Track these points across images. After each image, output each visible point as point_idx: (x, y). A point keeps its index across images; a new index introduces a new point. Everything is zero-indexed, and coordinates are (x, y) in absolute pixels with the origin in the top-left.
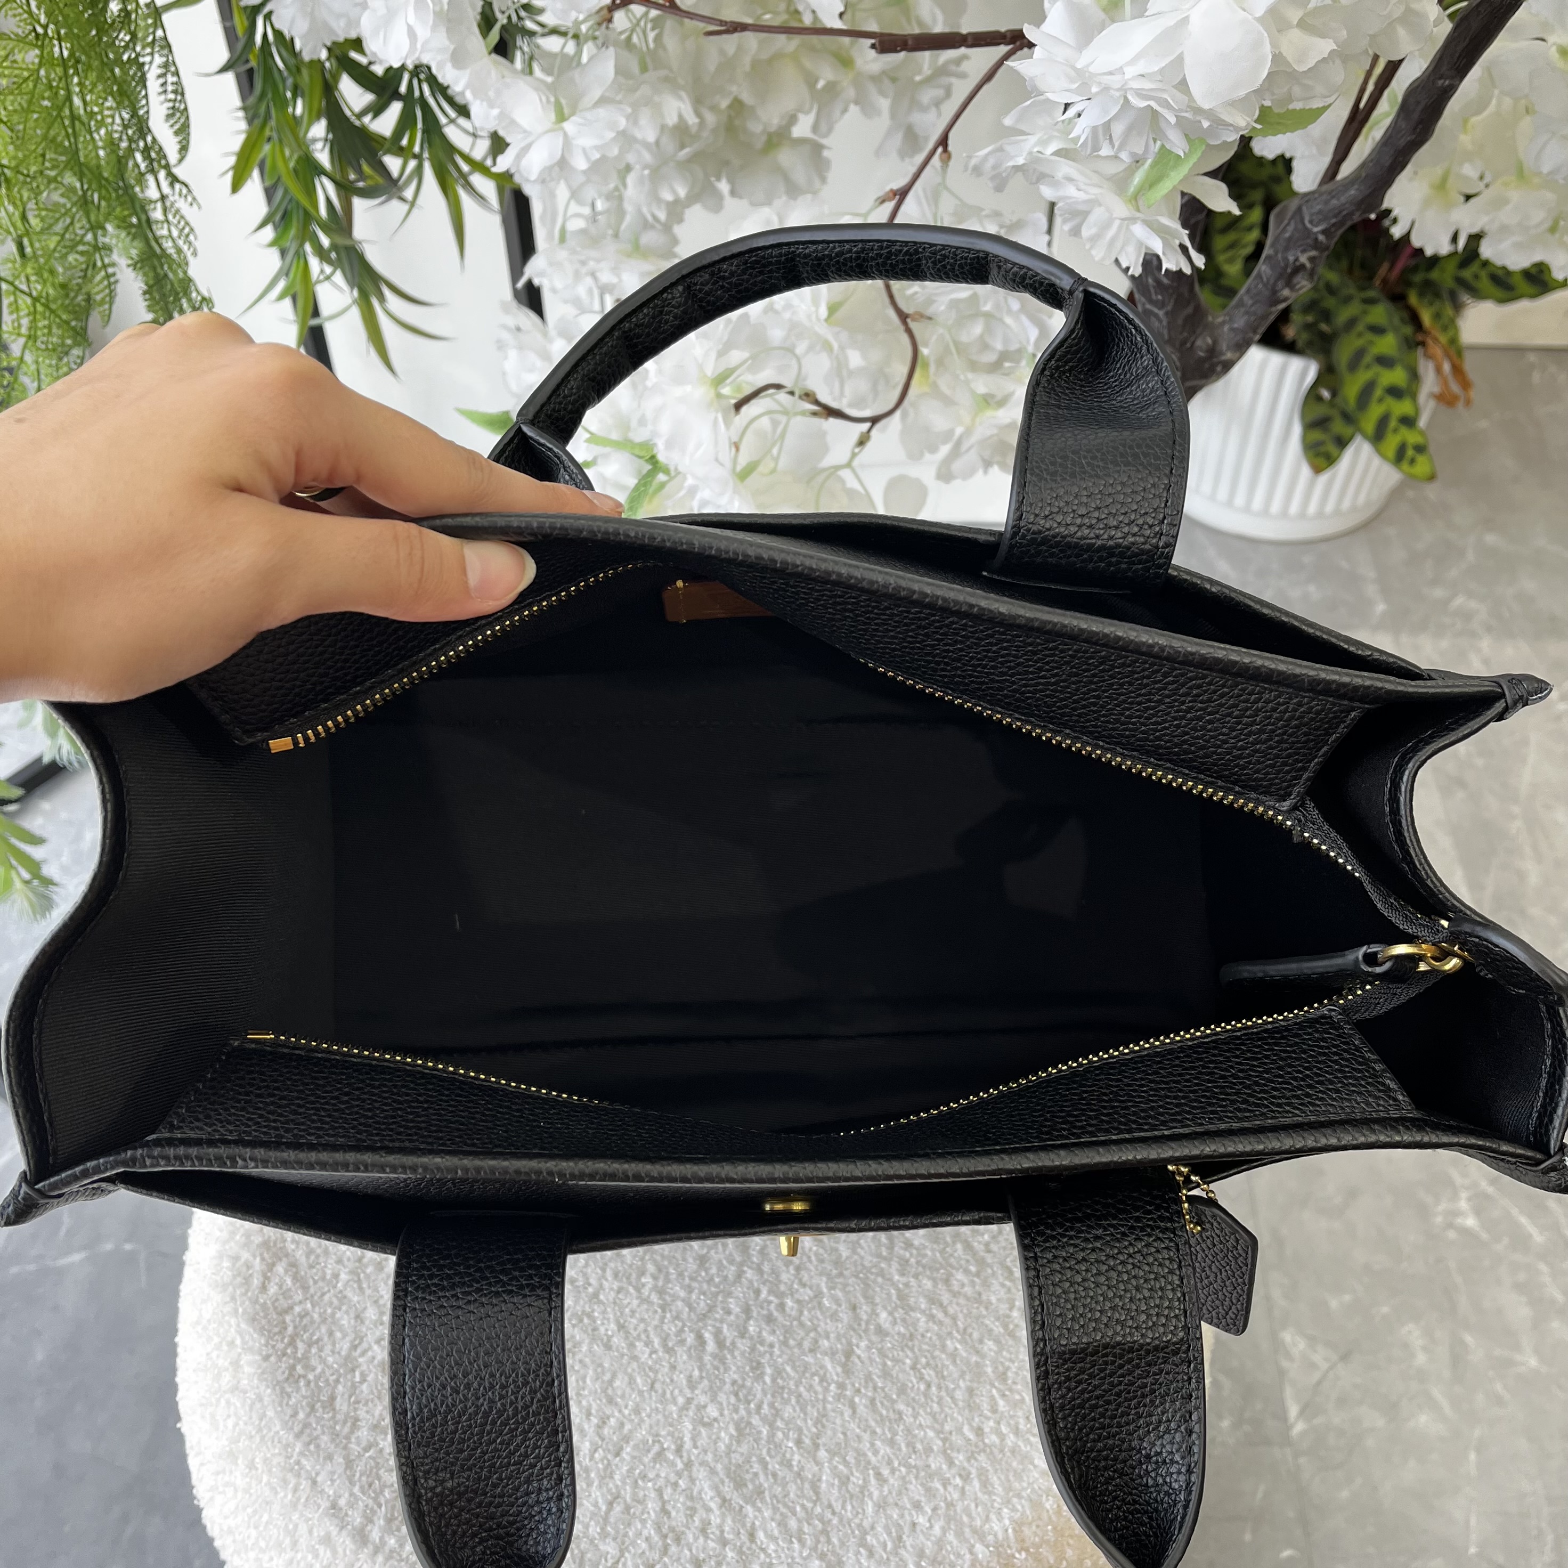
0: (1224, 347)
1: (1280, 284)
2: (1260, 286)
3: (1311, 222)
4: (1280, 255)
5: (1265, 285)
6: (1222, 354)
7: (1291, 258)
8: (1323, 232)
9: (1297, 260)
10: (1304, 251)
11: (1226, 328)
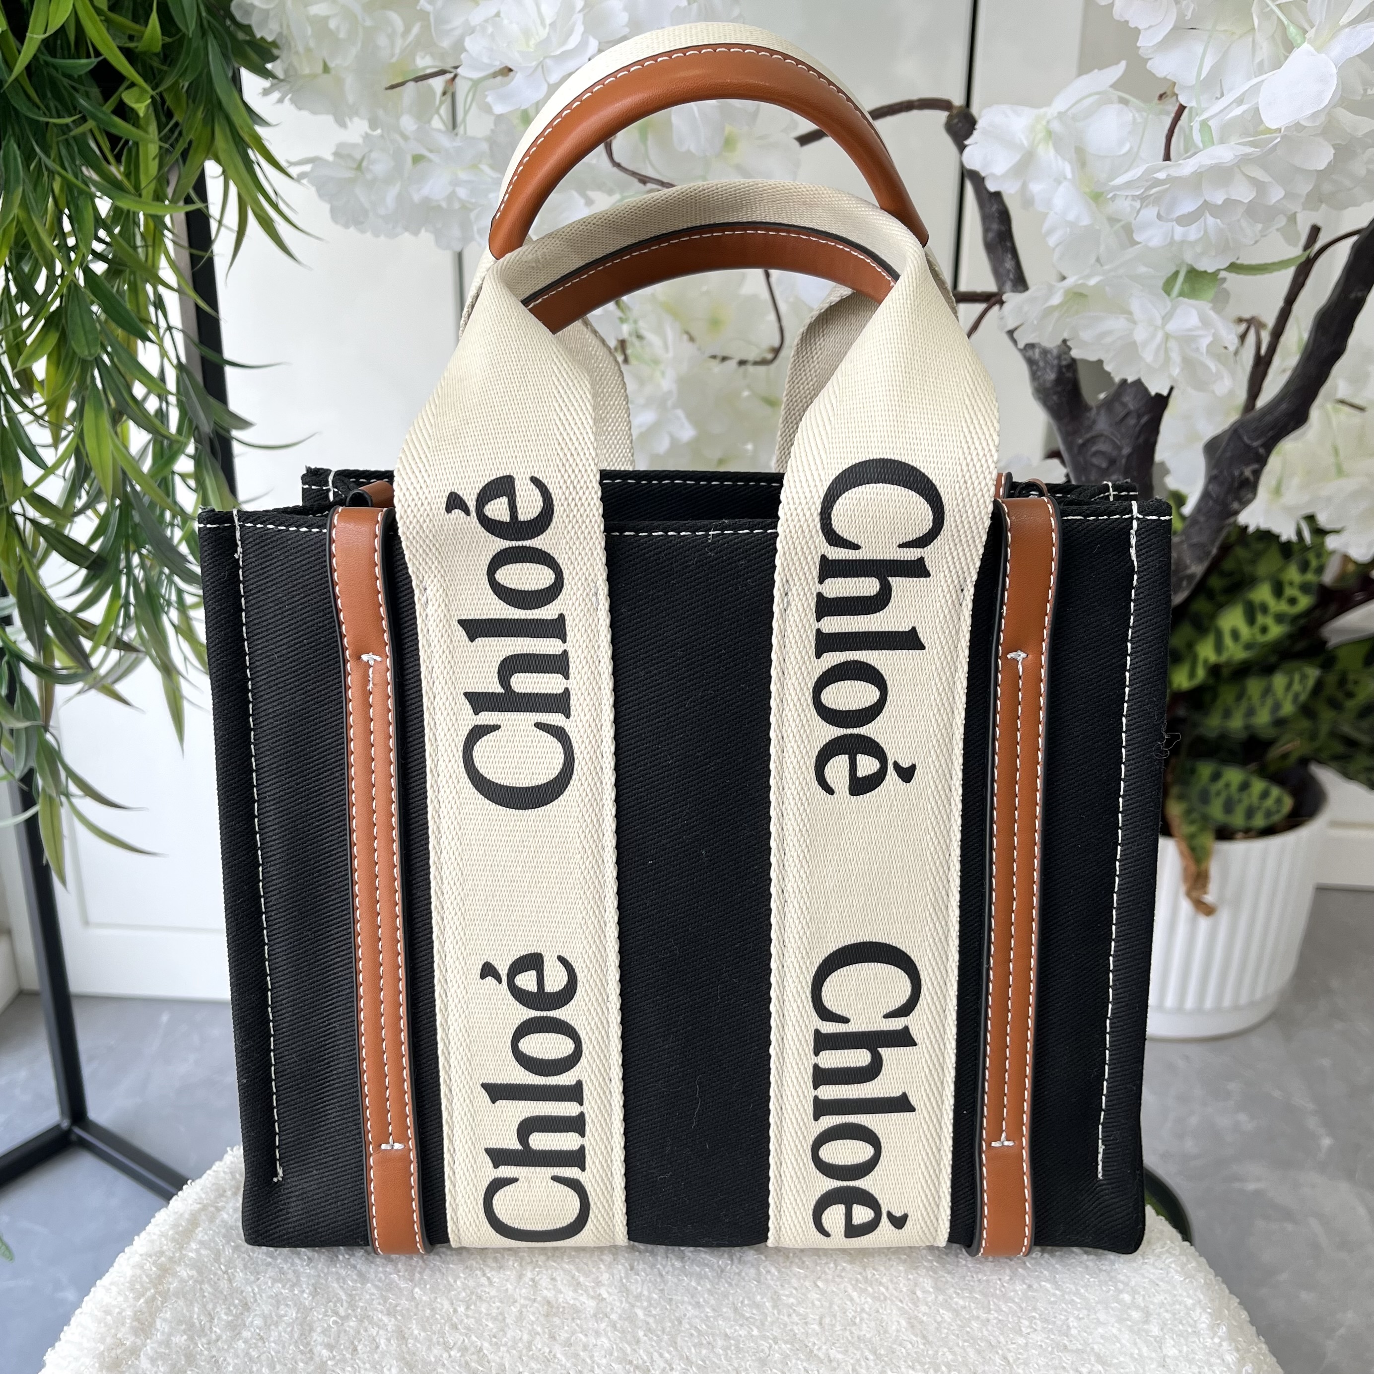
0: (1188, 561)
1: (1230, 498)
2: (1211, 503)
3: (1250, 438)
4: (1225, 473)
5: (1216, 501)
6: (1186, 567)
7: (1237, 473)
8: (1263, 445)
9: (1242, 473)
10: (1247, 464)
11: (1185, 546)
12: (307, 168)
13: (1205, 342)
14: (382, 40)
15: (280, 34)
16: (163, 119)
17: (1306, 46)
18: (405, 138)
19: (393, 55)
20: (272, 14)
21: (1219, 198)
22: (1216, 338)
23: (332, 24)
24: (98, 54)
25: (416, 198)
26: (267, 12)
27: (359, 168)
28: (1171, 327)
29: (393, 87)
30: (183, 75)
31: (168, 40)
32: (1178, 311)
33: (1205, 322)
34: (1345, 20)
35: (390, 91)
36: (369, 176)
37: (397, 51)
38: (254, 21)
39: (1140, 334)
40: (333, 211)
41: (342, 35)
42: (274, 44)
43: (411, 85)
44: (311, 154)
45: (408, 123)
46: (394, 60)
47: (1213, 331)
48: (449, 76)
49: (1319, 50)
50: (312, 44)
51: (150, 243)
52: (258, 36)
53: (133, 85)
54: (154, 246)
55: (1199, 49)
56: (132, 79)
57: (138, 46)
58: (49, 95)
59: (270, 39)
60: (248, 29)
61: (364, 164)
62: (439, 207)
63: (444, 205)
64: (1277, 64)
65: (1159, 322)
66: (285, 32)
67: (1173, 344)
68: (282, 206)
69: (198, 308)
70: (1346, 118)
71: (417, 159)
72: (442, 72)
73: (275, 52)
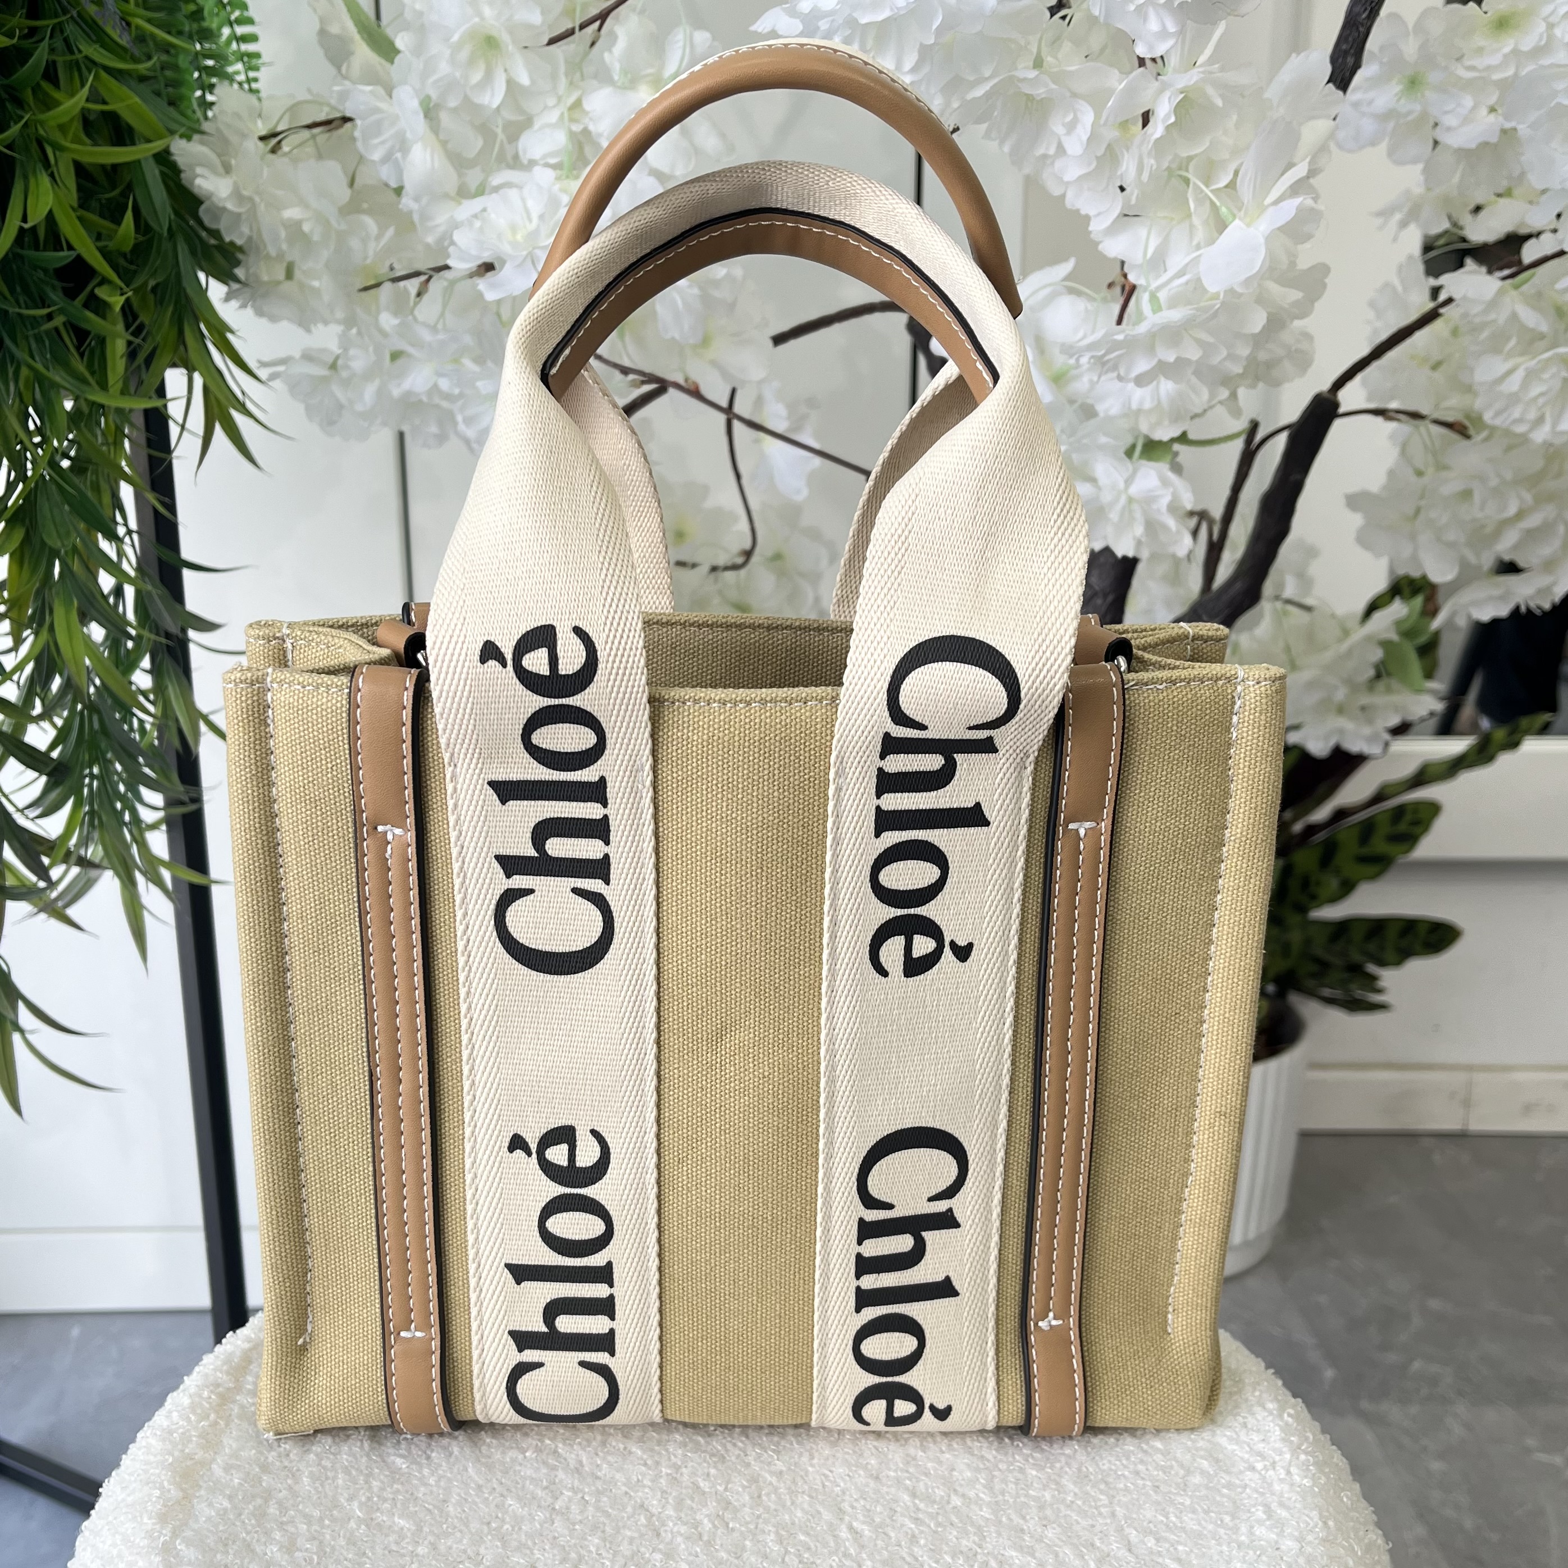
12: (281, 368)
13: (1164, 502)
14: (355, 243)
15: (250, 239)
16: (130, 319)
17: (1237, 222)
18: (385, 334)
19: (366, 258)
20: (244, 217)
21: (1171, 357)
22: (1175, 497)
23: (306, 228)
24: (70, 248)
25: (396, 392)
26: (239, 215)
27: (333, 366)
28: (1134, 490)
29: (366, 289)
30: (154, 274)
31: (141, 238)
32: (1139, 475)
33: (1165, 483)
34: (1269, 200)
35: (364, 294)
36: (344, 374)
37: (371, 253)
38: (222, 226)
39: (1106, 497)
40: (308, 409)
41: (316, 238)
42: (240, 249)
43: (388, 286)
44: (282, 354)
45: (387, 320)
46: (368, 261)
47: (1171, 490)
48: (423, 278)
49: (1248, 225)
50: (284, 246)
51: (111, 440)
52: (227, 239)
53: (104, 281)
54: (115, 443)
55: (1143, 232)
56: (105, 274)
57: (111, 245)
58: (18, 289)
59: (239, 242)
60: (216, 234)
61: (340, 362)
62: (421, 401)
63: (425, 399)
64: (1211, 242)
65: (1122, 485)
66: (255, 237)
67: (1135, 506)
68: (249, 405)
69: (156, 511)
70: (1274, 288)
71: (395, 356)
72: (417, 274)
73: (240, 256)
